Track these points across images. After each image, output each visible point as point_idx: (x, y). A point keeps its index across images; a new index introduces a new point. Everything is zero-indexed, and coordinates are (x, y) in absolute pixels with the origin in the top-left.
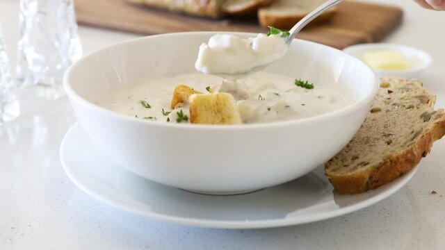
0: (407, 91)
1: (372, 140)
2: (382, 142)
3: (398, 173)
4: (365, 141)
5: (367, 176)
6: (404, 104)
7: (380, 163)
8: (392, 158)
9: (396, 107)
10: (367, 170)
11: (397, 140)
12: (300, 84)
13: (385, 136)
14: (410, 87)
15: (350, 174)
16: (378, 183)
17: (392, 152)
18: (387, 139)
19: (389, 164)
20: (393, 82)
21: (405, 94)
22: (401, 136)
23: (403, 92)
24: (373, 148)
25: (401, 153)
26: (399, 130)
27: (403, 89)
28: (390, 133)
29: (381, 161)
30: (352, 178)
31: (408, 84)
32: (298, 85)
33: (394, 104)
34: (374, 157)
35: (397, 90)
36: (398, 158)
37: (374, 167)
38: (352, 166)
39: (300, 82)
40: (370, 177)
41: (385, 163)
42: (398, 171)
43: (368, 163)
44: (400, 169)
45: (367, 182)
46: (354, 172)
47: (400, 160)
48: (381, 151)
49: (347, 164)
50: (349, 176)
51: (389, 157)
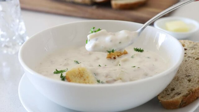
0: (194, 49)
1: (180, 78)
2: (186, 80)
3: (196, 98)
4: (176, 79)
5: (180, 101)
6: (194, 57)
7: (187, 94)
8: (192, 90)
9: (190, 59)
10: (180, 97)
11: (194, 79)
12: (137, 50)
13: (187, 76)
14: (196, 46)
15: (171, 100)
16: (186, 104)
17: (192, 87)
18: (188, 79)
19: (191, 94)
20: (186, 43)
21: (193, 51)
22: (195, 77)
23: (192, 50)
24: (182, 84)
25: (197, 88)
26: (194, 73)
27: (192, 47)
28: (190, 74)
29: (187, 92)
30: (173, 102)
31: (195, 45)
32: (136, 51)
33: (189, 57)
34: (183, 89)
35: (189, 48)
36: (196, 90)
37: (184, 96)
38: (172, 95)
39: (137, 49)
40: (182, 101)
41: (189, 94)
42: (196, 97)
43: (180, 93)
44: (196, 96)
45: (180, 104)
46: (173, 99)
47: (197, 91)
48: (186, 86)
49: (169, 93)
50: (171, 101)
51: (191, 90)
